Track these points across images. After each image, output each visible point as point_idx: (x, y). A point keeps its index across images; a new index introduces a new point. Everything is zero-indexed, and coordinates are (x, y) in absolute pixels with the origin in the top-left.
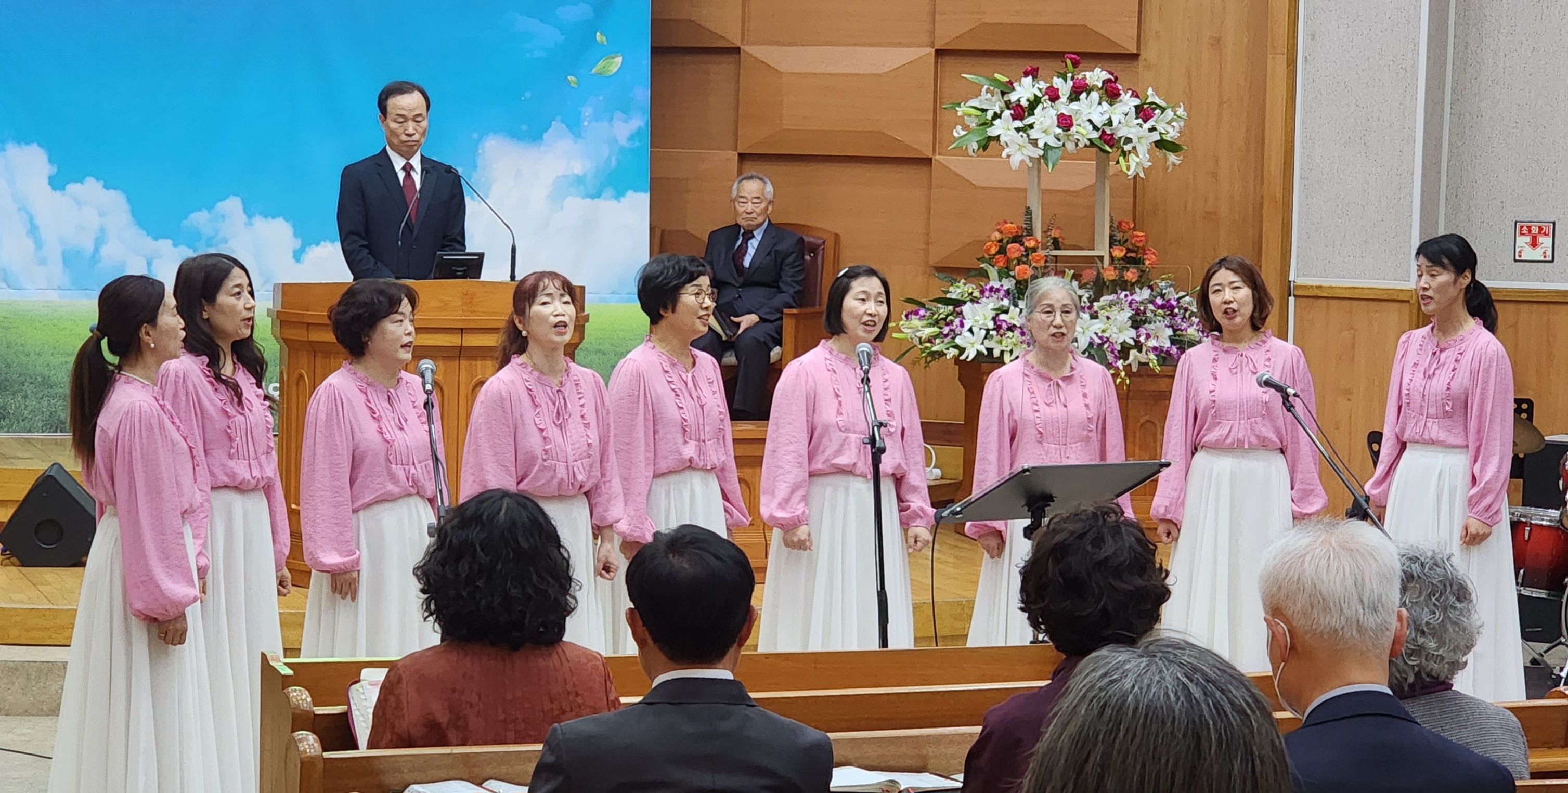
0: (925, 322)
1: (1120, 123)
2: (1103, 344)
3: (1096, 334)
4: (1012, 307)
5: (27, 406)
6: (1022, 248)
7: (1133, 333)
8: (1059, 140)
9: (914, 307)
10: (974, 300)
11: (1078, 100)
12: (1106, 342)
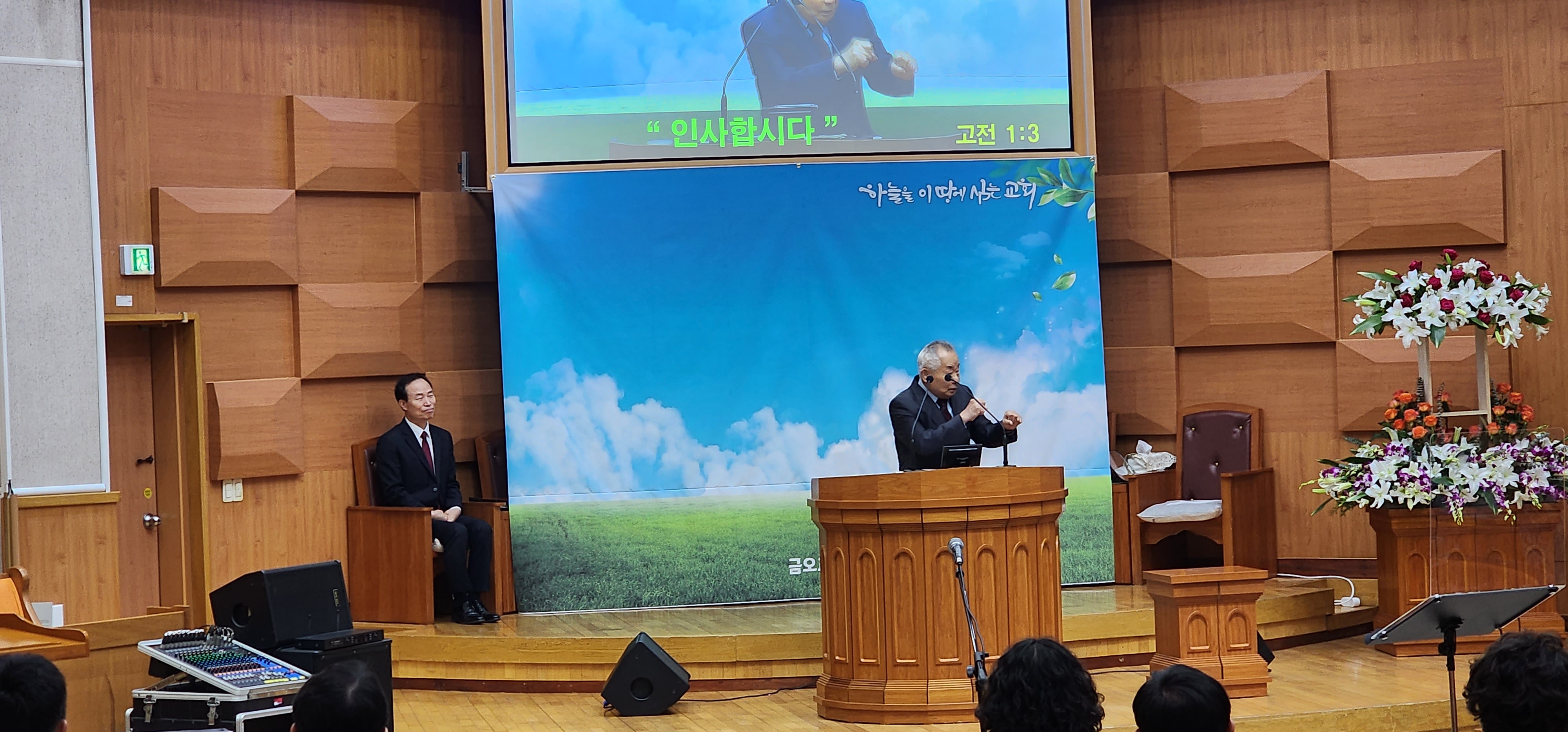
0: (1339, 479)
1: (1494, 303)
2: (1491, 487)
4: (1412, 462)
5: (610, 587)
6: (1417, 413)
7: (1516, 477)
8: (1443, 321)
9: (1330, 467)
10: (1379, 458)
11: (1457, 287)
12: (1493, 486)
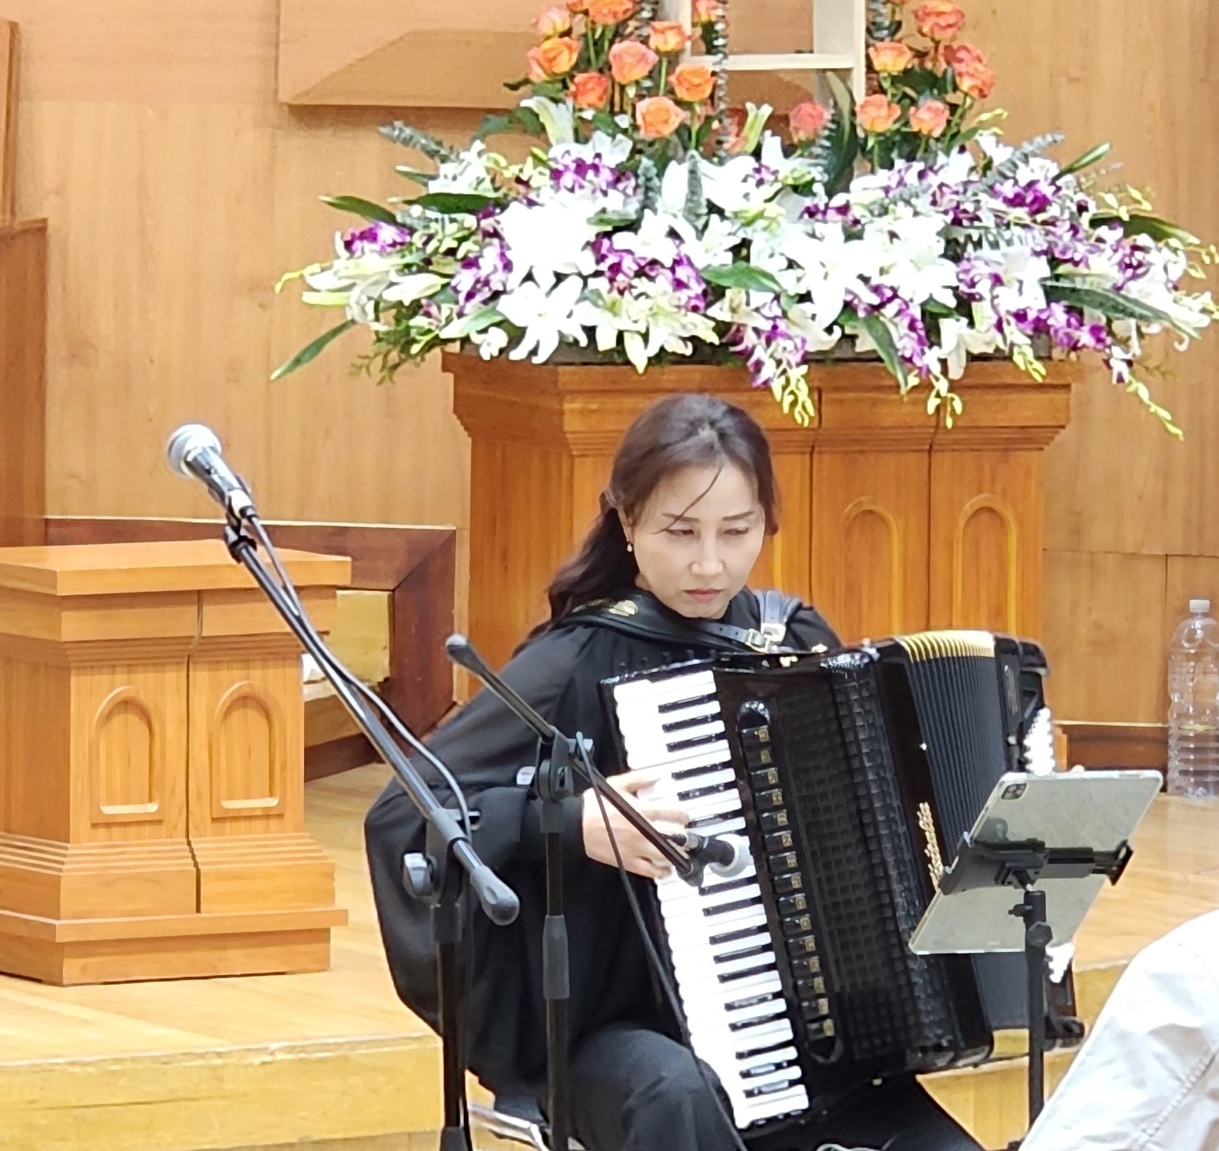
2: (882, 305)
3: (865, 280)
6: (651, 55)
7: (948, 272)
12: (890, 300)
